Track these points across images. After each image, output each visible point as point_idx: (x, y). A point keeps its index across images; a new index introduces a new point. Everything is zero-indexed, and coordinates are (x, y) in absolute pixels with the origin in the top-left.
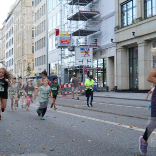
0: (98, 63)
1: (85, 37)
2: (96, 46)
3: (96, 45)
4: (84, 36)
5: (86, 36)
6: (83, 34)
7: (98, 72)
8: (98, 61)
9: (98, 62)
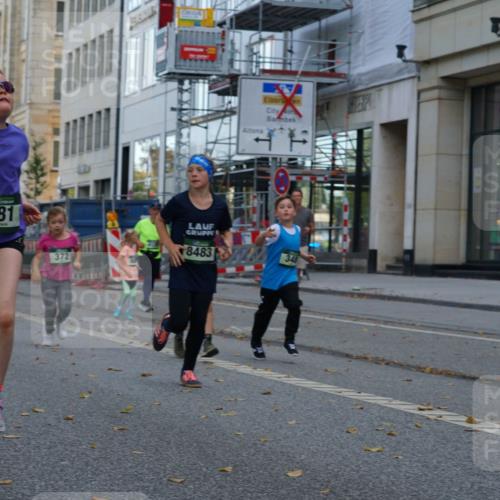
0: (334, 149)
1: (286, 36)
2: (332, 73)
3: (333, 70)
4: (280, 30)
5: (291, 30)
6: (279, 20)
7: (332, 189)
8: (338, 139)
9: (335, 143)
